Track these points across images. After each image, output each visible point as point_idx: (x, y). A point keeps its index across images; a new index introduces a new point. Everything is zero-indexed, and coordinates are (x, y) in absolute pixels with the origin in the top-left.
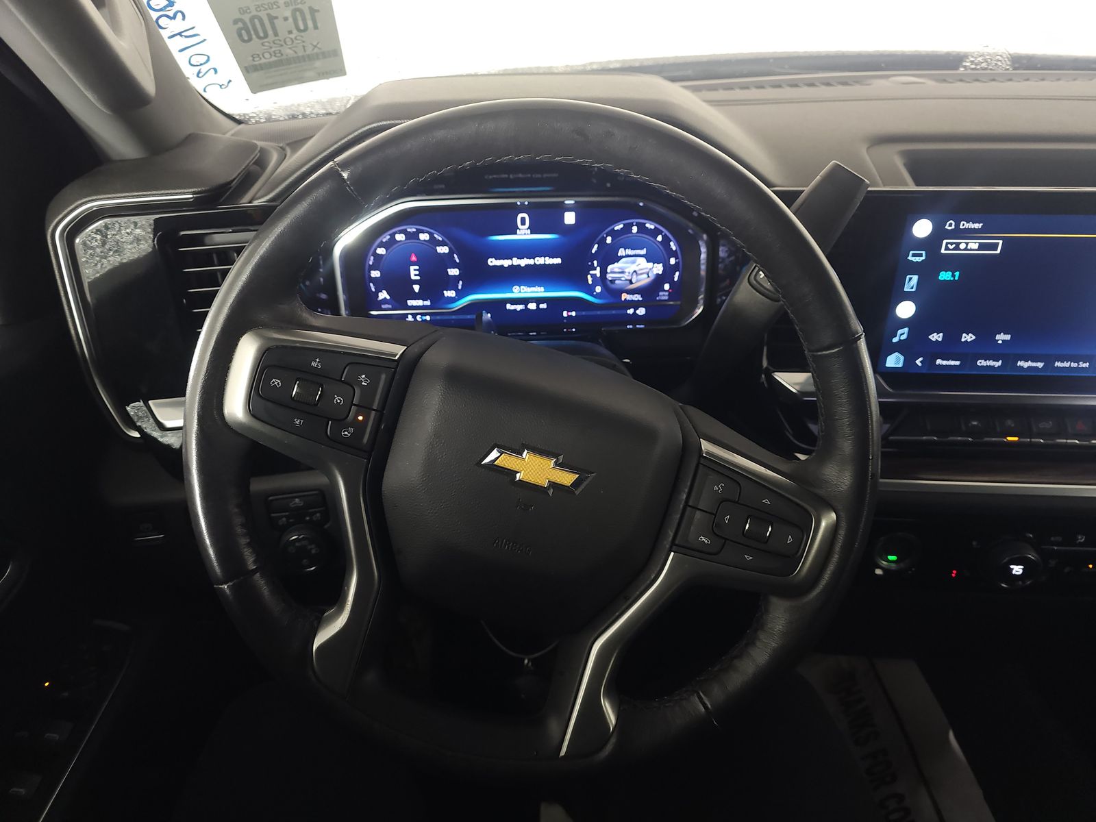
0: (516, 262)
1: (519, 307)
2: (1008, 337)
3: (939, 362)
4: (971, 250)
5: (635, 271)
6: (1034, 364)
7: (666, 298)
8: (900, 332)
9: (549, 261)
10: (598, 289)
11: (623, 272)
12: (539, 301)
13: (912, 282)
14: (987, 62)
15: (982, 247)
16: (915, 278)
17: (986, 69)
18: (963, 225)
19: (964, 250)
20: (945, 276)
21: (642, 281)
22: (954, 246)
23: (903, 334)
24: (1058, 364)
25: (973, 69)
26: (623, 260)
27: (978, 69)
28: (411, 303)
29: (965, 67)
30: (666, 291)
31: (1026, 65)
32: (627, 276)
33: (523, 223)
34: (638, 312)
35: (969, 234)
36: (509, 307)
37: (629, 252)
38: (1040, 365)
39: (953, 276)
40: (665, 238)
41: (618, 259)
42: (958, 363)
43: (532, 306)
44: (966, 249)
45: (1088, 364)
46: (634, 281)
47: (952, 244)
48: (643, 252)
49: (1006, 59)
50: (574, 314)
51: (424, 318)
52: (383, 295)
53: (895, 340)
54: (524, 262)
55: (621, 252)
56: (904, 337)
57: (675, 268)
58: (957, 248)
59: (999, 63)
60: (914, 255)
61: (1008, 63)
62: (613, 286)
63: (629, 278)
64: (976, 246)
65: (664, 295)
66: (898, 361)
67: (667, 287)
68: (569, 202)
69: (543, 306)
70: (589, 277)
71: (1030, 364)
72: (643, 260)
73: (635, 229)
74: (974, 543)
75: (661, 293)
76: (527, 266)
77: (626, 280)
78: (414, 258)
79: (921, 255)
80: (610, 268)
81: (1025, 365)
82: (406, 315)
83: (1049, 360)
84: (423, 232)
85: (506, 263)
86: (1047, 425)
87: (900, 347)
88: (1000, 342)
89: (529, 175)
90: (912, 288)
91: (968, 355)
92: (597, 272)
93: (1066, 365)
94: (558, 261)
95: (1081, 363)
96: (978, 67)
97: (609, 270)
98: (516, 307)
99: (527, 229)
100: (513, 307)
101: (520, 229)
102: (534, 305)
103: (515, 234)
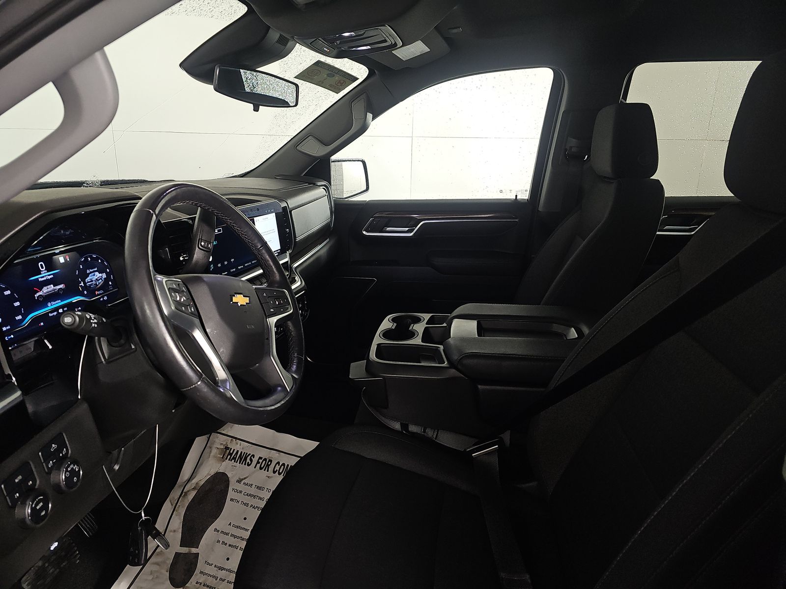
5: (96, 279)
7: (112, 288)
10: (85, 292)
11: (92, 281)
12: (63, 307)
21: (101, 283)
26: (90, 275)
30: (111, 285)
32: (94, 282)
33: (42, 267)
34: (104, 299)
36: (50, 315)
37: (91, 270)
40: (102, 260)
41: (88, 275)
46: (97, 284)
48: (96, 269)
50: (80, 308)
55: (88, 272)
57: (110, 273)
62: (90, 289)
67: (110, 283)
69: (65, 309)
70: (80, 287)
72: (97, 273)
73: (89, 259)
75: (109, 287)
77: (95, 284)
92: (82, 284)
97: (86, 282)
98: (53, 314)
99: (45, 270)
100: (52, 315)
101: (42, 271)
102: (61, 309)
103: (41, 274)
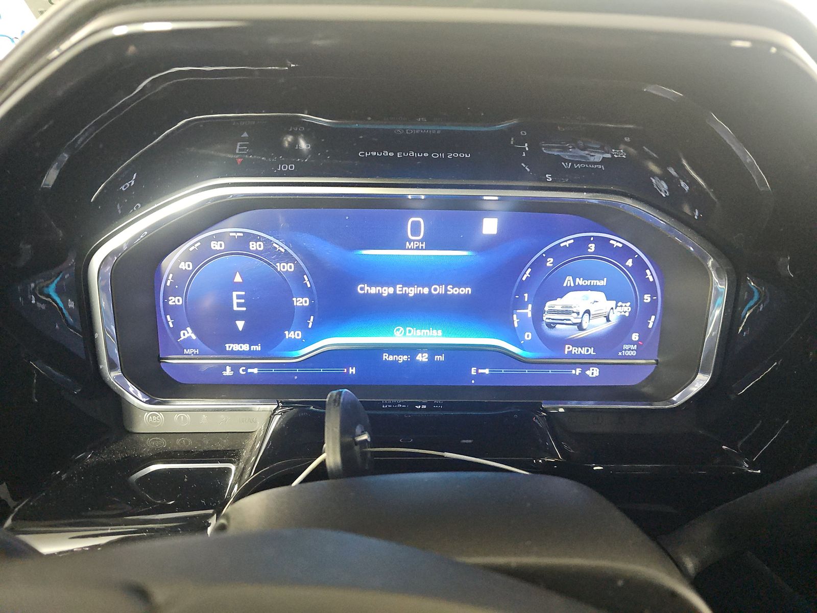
0: (400, 289)
1: (403, 358)
5: (588, 312)
7: (634, 353)
9: (453, 291)
10: (528, 336)
11: (568, 312)
12: (433, 349)
21: (597, 327)
26: (571, 293)
28: (229, 347)
30: (634, 343)
32: (574, 319)
33: (416, 228)
34: (589, 373)
36: (385, 357)
37: (580, 282)
40: (639, 262)
41: (562, 292)
43: (422, 358)
46: (585, 326)
48: (603, 283)
50: (487, 371)
51: (250, 370)
52: (188, 334)
54: (412, 291)
55: (569, 281)
57: (650, 309)
62: (551, 332)
63: (579, 321)
65: (630, 349)
67: (635, 337)
68: (490, 196)
69: (440, 358)
70: (515, 316)
72: (600, 295)
73: (592, 247)
75: (626, 347)
76: (418, 297)
77: (574, 324)
78: (238, 279)
80: (549, 305)
82: (223, 368)
84: (256, 239)
85: (387, 291)
89: (426, 155)
92: (528, 311)
94: (467, 291)
97: (546, 309)
98: (398, 358)
99: (421, 241)
100: (391, 358)
101: (410, 241)
102: (426, 355)
103: (403, 248)
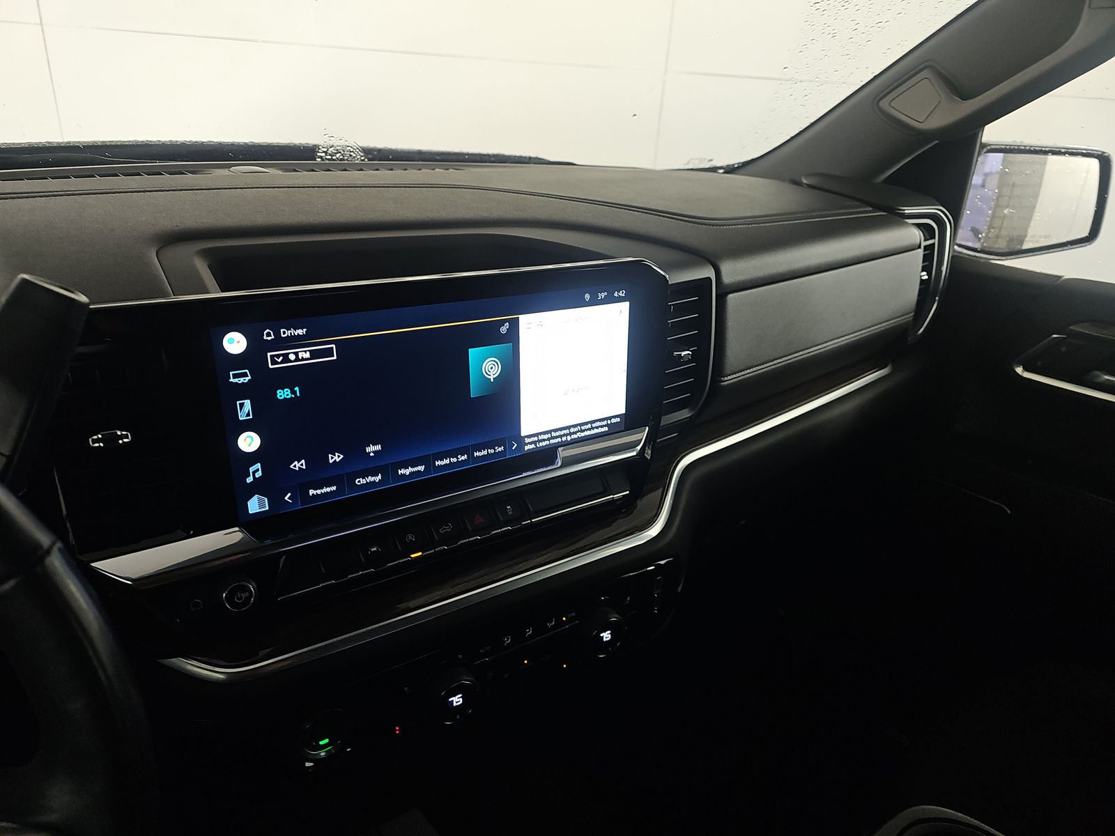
2: (378, 447)
3: (312, 492)
4: (303, 359)
6: (415, 469)
8: (252, 470)
13: (245, 409)
14: (340, 152)
15: (314, 354)
16: (247, 403)
17: (341, 160)
18: (284, 333)
19: (295, 361)
20: (283, 394)
22: (281, 358)
23: (258, 470)
24: (438, 463)
25: (329, 159)
27: (334, 160)
29: (321, 157)
31: (378, 157)
35: (295, 342)
38: (422, 468)
39: (293, 392)
42: (334, 488)
44: (297, 359)
45: (466, 456)
47: (278, 356)
49: (357, 150)
53: (250, 480)
56: (259, 474)
58: (286, 359)
59: (352, 154)
60: (235, 376)
61: (362, 154)
64: (308, 355)
66: (261, 505)
71: (410, 470)
74: (406, 689)
79: (245, 375)
81: (407, 472)
83: (428, 461)
86: (447, 528)
87: (258, 487)
88: (372, 454)
90: (248, 415)
91: (342, 476)
93: (446, 461)
95: (459, 456)
96: (334, 158)
